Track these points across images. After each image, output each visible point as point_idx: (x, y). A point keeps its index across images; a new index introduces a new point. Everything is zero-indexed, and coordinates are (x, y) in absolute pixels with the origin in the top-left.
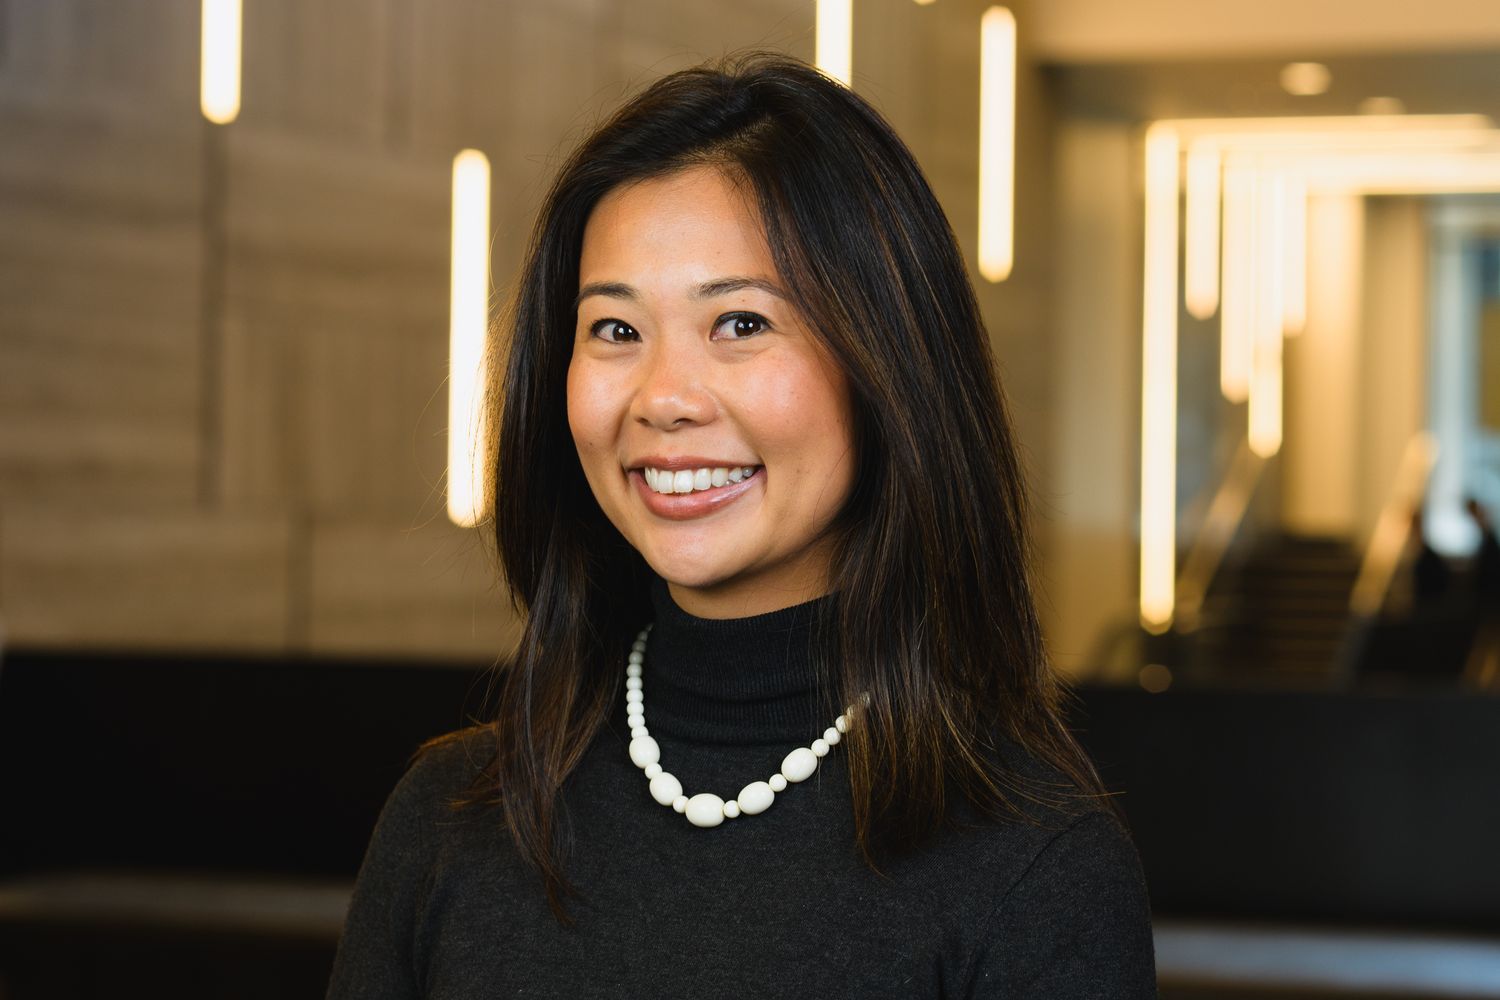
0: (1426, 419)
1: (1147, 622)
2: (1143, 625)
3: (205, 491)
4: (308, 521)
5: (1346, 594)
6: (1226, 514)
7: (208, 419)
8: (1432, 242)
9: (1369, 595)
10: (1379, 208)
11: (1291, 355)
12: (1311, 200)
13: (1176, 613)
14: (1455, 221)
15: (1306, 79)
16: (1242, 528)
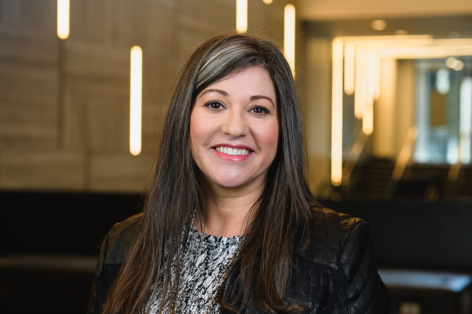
0: (414, 123)
1: (333, 182)
2: (332, 183)
3: (60, 145)
4: (90, 153)
5: (390, 174)
6: (356, 152)
7: (60, 124)
8: (416, 72)
9: (398, 174)
10: (401, 63)
11: (376, 105)
12: (381, 60)
13: (343, 179)
14: (423, 66)
15: (379, 25)
16: (362, 155)
